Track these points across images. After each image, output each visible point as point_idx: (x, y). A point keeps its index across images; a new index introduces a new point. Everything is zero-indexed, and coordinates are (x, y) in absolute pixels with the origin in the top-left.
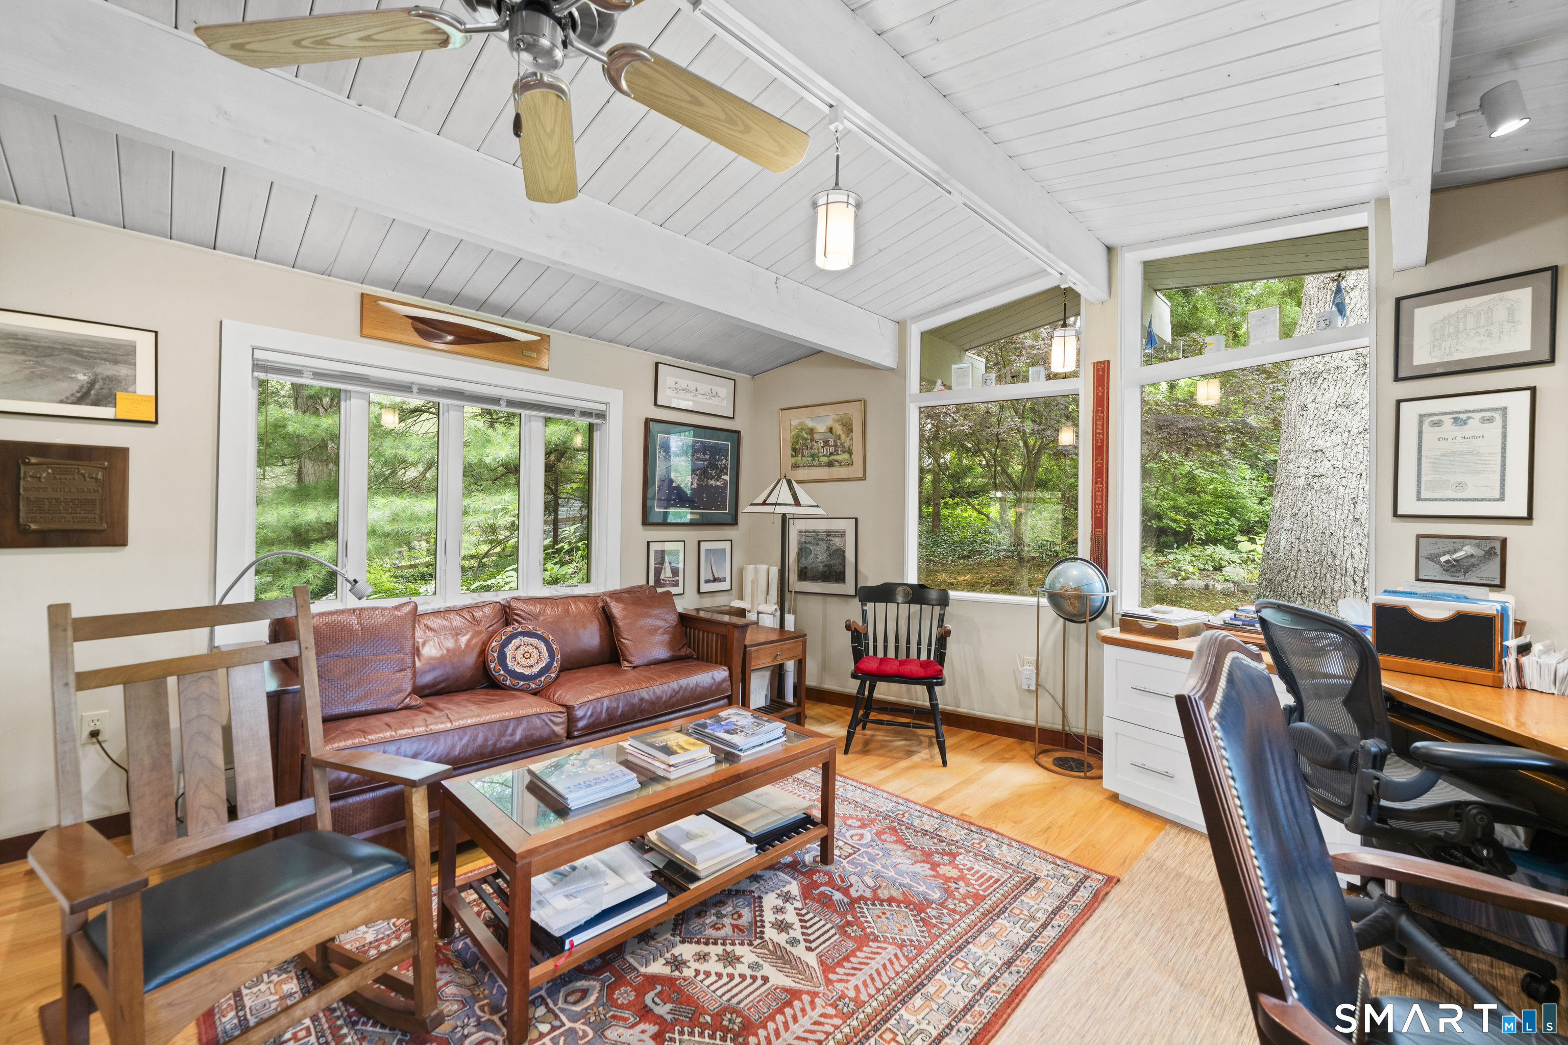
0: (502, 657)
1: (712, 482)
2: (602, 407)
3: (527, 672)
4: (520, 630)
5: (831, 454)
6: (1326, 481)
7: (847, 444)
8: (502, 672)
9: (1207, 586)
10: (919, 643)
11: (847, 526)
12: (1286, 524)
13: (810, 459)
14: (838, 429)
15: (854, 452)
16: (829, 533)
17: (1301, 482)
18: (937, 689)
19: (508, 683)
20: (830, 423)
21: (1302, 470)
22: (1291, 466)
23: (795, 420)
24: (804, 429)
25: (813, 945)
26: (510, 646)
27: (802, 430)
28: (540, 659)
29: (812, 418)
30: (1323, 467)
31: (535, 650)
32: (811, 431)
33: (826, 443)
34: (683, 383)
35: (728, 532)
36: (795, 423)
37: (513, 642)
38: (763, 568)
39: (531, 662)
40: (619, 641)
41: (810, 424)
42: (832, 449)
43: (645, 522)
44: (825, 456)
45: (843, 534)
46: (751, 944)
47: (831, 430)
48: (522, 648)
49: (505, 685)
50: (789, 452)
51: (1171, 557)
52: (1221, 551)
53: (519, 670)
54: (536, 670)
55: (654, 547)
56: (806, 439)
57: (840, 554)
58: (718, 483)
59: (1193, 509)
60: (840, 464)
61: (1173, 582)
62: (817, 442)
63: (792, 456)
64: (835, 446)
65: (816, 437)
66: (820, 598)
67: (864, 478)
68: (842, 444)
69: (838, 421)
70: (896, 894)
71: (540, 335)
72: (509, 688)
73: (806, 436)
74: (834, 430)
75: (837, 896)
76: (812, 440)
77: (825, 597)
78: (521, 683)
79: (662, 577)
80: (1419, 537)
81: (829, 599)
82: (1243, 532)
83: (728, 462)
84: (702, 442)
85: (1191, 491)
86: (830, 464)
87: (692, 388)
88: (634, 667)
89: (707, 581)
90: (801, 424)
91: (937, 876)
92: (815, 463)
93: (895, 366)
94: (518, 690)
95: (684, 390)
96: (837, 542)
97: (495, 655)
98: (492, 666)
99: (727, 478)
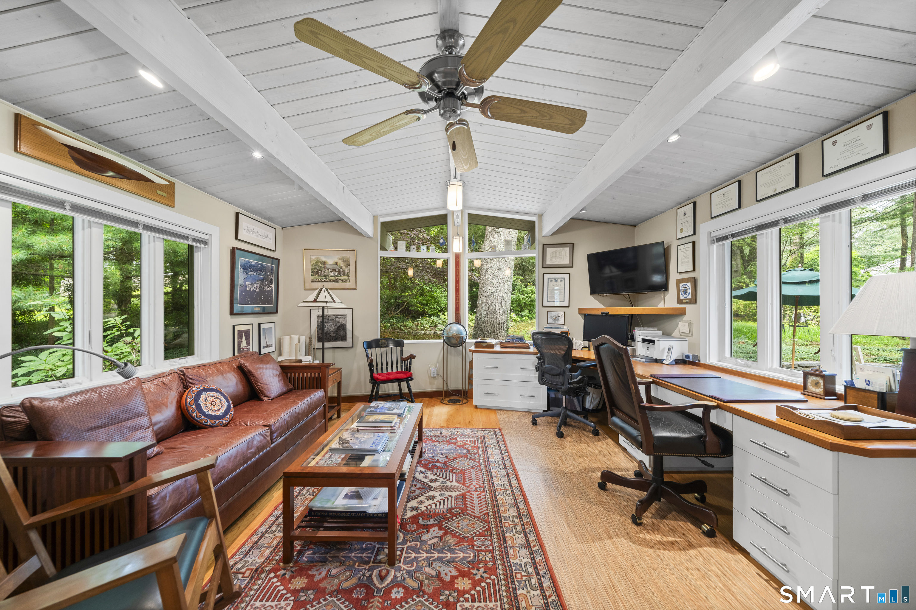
0: (199, 407)
1: (266, 288)
2: (206, 237)
3: (218, 414)
4: (201, 388)
5: (337, 276)
6: (495, 294)
7: (346, 272)
8: (203, 417)
9: (435, 333)
10: (387, 365)
11: (348, 313)
12: (484, 308)
13: (323, 278)
14: (341, 263)
15: (350, 275)
16: (336, 316)
17: (488, 294)
18: (410, 382)
19: (209, 423)
20: (336, 259)
21: (488, 290)
22: (484, 289)
23: (314, 256)
24: (320, 262)
25: (451, 480)
26: (201, 399)
27: (318, 262)
28: (222, 405)
29: (325, 256)
30: (494, 290)
31: (216, 399)
32: (324, 263)
33: (334, 270)
34: (251, 227)
35: (273, 318)
36: (314, 257)
37: (202, 396)
38: (296, 337)
39: (218, 407)
40: (258, 386)
41: (324, 259)
42: (337, 274)
43: (232, 313)
44: (333, 276)
45: (344, 316)
46: (432, 490)
47: (336, 263)
48: (208, 399)
49: (207, 425)
50: (310, 273)
51: (419, 322)
52: (434, 319)
53: (213, 413)
54: (222, 411)
55: (237, 328)
56: (321, 267)
57: (343, 327)
58: (269, 289)
59: (425, 302)
60: (343, 281)
61: (423, 332)
62: (328, 269)
63: (312, 275)
64: (339, 272)
65: (327, 266)
66: (331, 350)
67: (356, 289)
68: (343, 271)
69: (341, 259)
70: (454, 456)
71: (169, 181)
72: (210, 426)
73: (320, 265)
74: (338, 264)
75: (438, 464)
76: (325, 267)
77: (334, 349)
78: (217, 422)
79: (241, 347)
80: (548, 312)
81: (336, 350)
82: (440, 311)
83: (274, 277)
84: (261, 264)
85: (422, 295)
86: (336, 281)
87: (256, 231)
88: (272, 400)
89: (264, 347)
90: (317, 258)
91: (458, 446)
92: (327, 280)
93: (372, 236)
94: (216, 426)
95: (252, 231)
96: (341, 320)
97: (194, 407)
98: (194, 414)
99: (273, 286)
